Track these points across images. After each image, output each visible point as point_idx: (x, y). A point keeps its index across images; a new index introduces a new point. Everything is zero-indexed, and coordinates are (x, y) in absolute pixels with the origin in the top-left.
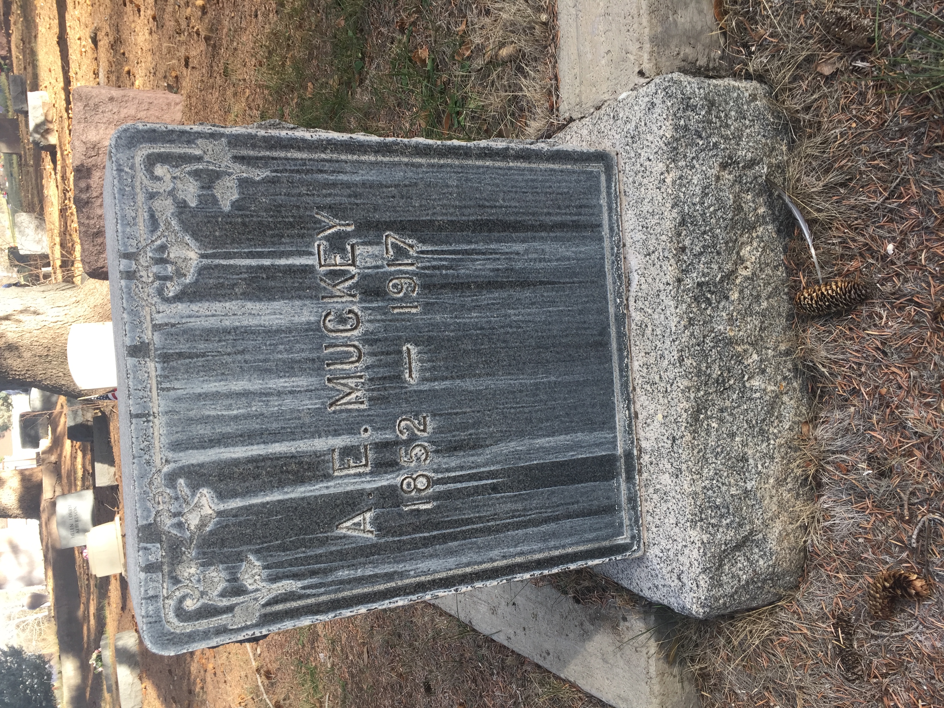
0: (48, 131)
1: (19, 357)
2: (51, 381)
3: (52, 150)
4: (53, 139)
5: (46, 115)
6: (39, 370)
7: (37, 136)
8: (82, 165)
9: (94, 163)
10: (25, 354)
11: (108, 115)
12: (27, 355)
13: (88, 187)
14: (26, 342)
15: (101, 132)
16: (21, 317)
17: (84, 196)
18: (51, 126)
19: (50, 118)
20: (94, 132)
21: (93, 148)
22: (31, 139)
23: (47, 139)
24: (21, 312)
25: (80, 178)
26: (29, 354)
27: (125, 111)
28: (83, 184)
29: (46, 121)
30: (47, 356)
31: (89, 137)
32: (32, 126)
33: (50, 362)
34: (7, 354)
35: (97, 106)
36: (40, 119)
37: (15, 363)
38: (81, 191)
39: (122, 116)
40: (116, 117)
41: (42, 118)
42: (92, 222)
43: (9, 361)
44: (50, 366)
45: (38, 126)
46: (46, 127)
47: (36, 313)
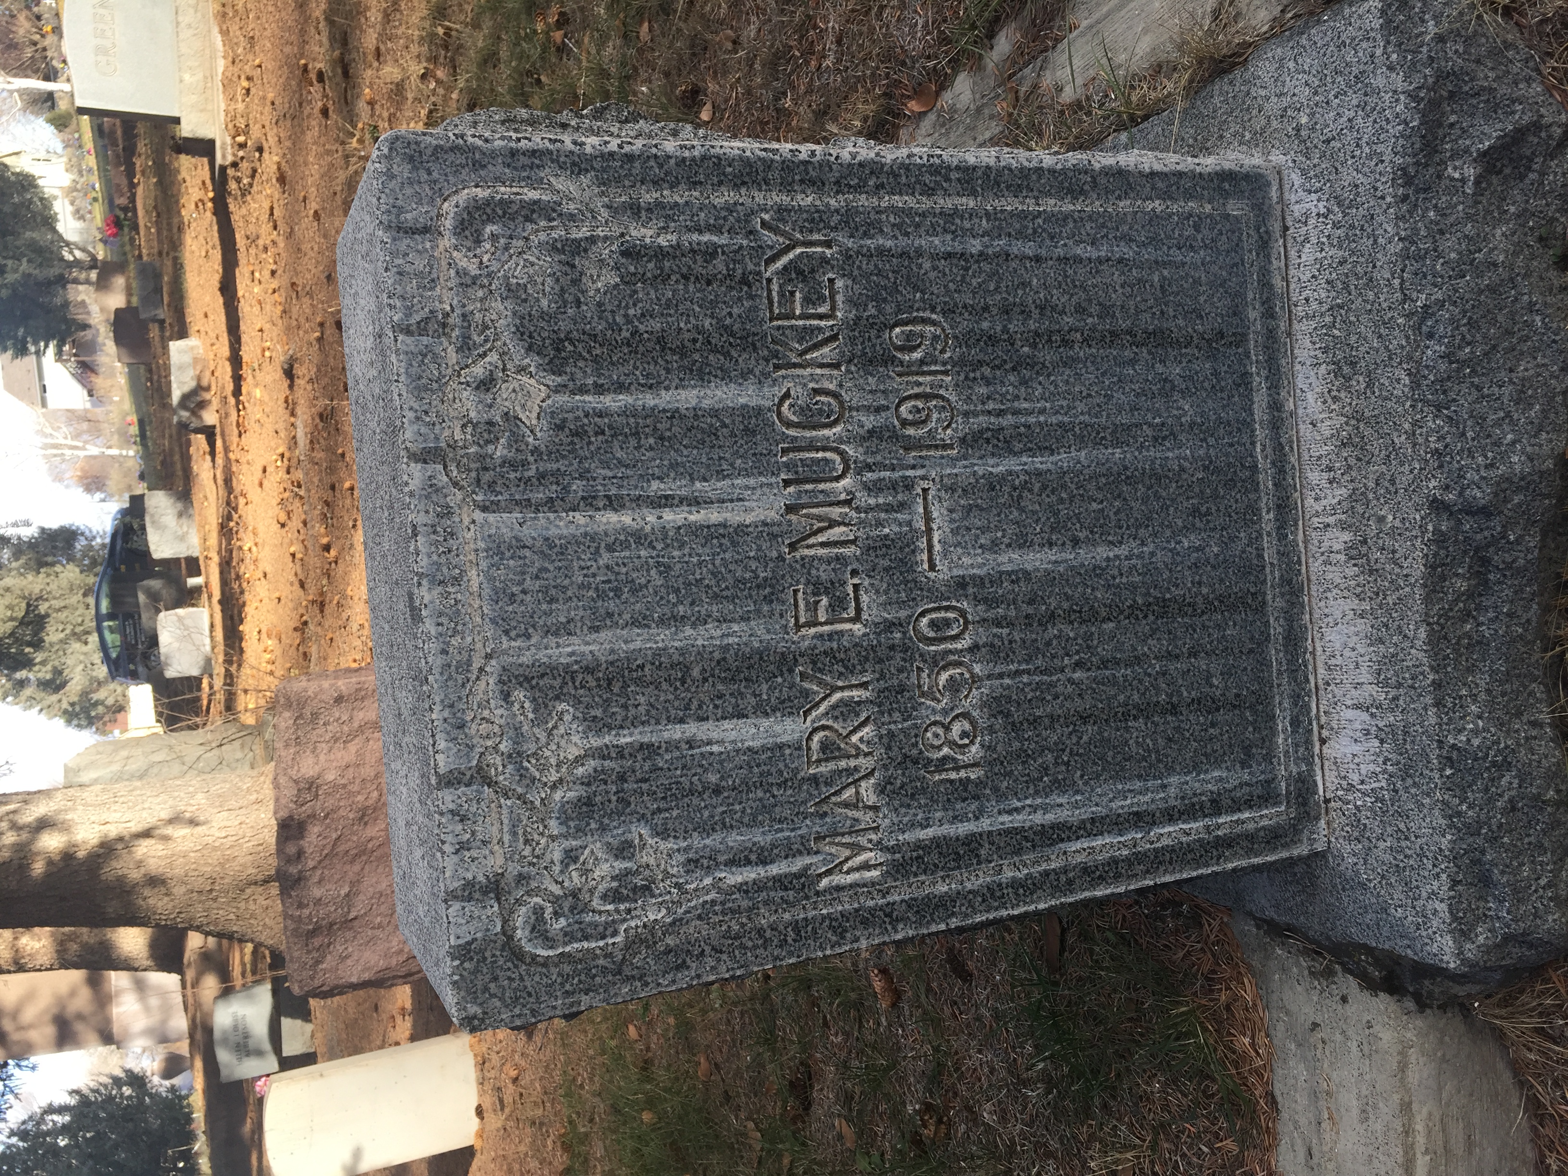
0: (203, 405)
1: (166, 895)
2: (216, 925)
3: (209, 433)
4: (210, 417)
5: (199, 379)
6: (198, 913)
7: (185, 414)
8: (291, 818)
9: (309, 812)
10: (175, 891)
11: (333, 728)
12: (179, 891)
13: (300, 854)
14: (178, 872)
15: (322, 757)
16: (169, 831)
17: (293, 870)
18: (207, 396)
19: (205, 383)
20: (311, 760)
21: (309, 789)
22: (175, 419)
23: (200, 418)
24: (171, 821)
25: (287, 839)
26: (183, 889)
27: (361, 715)
28: (291, 849)
29: (200, 388)
30: (211, 891)
31: (303, 771)
32: (176, 396)
33: (215, 900)
34: (147, 892)
35: (315, 716)
36: (190, 385)
37: (160, 904)
38: (289, 861)
39: (356, 725)
40: (346, 729)
41: (193, 384)
42: (306, 912)
43: (151, 901)
44: (215, 905)
45: (186, 398)
46: (199, 399)
47: (193, 822)
